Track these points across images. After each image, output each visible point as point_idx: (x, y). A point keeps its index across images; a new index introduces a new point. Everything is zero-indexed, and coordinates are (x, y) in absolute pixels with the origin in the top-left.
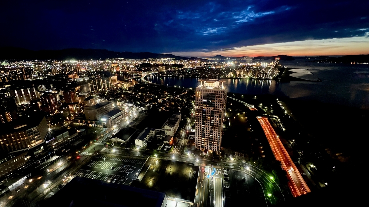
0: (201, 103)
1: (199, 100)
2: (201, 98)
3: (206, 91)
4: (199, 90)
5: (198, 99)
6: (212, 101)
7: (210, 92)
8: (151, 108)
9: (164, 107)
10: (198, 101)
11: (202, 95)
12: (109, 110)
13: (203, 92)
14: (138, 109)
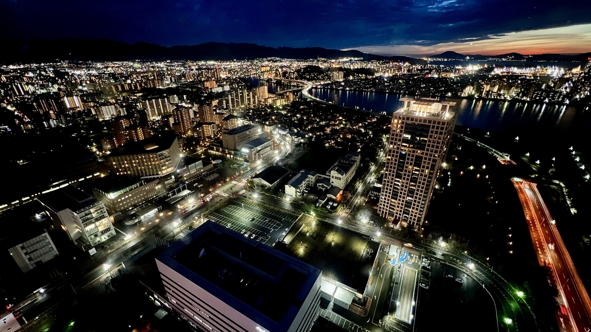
0: (400, 140)
1: (397, 135)
2: (401, 131)
3: (412, 119)
4: (400, 117)
5: (395, 133)
6: (422, 139)
7: (420, 121)
8: (313, 140)
9: (333, 140)
10: (395, 137)
11: (404, 125)
12: (254, 137)
13: (407, 121)
14: (293, 140)
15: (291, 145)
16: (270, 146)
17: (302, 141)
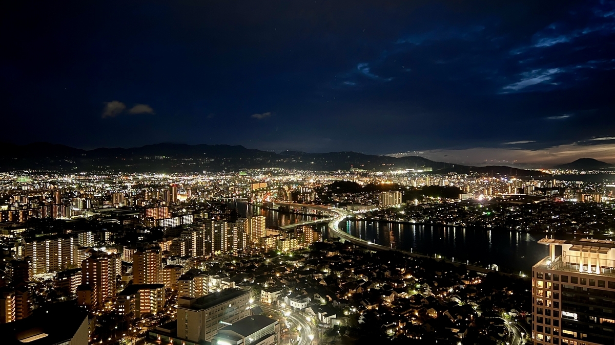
0: (556, 323)
1: (548, 313)
2: (556, 305)
3: (574, 280)
4: (546, 275)
5: (543, 308)
6: (602, 320)
7: (592, 284)
8: (360, 321)
9: (402, 322)
10: (544, 316)
11: (559, 292)
12: (240, 315)
13: (564, 283)
14: (319, 322)
15: (317, 333)
16: (274, 334)
17: (338, 322)
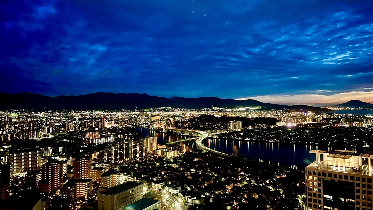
0: (320, 202)
1: (315, 195)
2: (319, 190)
3: (330, 175)
4: (314, 172)
5: (312, 192)
6: (347, 200)
7: (340, 177)
8: (211, 201)
9: (236, 202)
10: (313, 198)
11: (321, 182)
12: (137, 198)
13: (324, 177)
14: (186, 202)
16: (157, 209)
17: (197, 202)
